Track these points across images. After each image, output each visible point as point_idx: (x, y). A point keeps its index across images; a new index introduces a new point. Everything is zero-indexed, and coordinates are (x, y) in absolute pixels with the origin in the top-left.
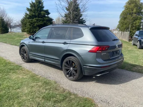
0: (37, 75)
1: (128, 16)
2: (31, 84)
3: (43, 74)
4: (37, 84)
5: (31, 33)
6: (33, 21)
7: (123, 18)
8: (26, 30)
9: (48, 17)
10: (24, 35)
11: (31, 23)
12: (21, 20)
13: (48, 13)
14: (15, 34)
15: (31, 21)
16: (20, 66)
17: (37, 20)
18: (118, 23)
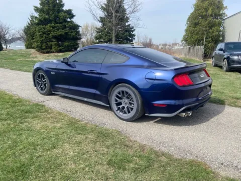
0: (79, 121)
1: (201, 20)
2: (76, 137)
3: (91, 119)
4: (86, 138)
5: (44, 49)
6: (46, 30)
7: (192, 24)
8: (35, 45)
9: (71, 22)
10: (31, 54)
11: (44, 33)
12: (23, 28)
13: (72, 16)
14: (15, 52)
15: (43, 30)
16: (43, 106)
17: (53, 27)
18: (184, 33)
